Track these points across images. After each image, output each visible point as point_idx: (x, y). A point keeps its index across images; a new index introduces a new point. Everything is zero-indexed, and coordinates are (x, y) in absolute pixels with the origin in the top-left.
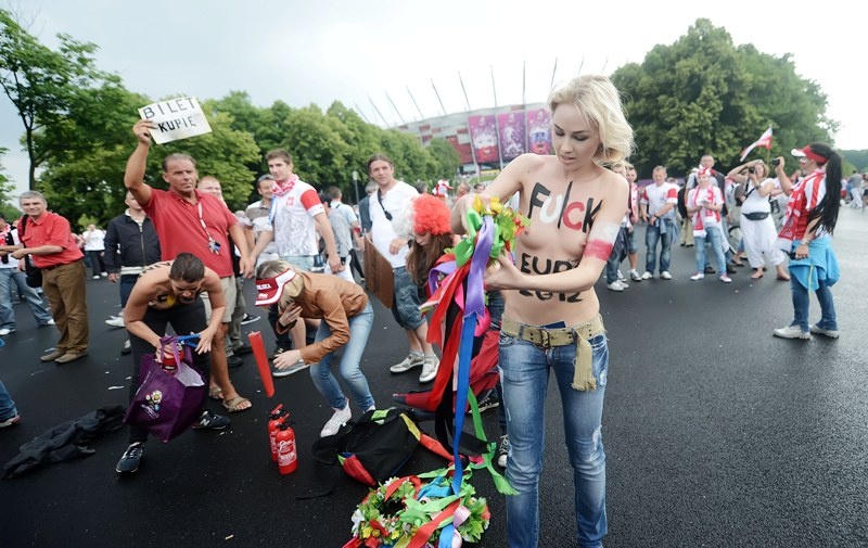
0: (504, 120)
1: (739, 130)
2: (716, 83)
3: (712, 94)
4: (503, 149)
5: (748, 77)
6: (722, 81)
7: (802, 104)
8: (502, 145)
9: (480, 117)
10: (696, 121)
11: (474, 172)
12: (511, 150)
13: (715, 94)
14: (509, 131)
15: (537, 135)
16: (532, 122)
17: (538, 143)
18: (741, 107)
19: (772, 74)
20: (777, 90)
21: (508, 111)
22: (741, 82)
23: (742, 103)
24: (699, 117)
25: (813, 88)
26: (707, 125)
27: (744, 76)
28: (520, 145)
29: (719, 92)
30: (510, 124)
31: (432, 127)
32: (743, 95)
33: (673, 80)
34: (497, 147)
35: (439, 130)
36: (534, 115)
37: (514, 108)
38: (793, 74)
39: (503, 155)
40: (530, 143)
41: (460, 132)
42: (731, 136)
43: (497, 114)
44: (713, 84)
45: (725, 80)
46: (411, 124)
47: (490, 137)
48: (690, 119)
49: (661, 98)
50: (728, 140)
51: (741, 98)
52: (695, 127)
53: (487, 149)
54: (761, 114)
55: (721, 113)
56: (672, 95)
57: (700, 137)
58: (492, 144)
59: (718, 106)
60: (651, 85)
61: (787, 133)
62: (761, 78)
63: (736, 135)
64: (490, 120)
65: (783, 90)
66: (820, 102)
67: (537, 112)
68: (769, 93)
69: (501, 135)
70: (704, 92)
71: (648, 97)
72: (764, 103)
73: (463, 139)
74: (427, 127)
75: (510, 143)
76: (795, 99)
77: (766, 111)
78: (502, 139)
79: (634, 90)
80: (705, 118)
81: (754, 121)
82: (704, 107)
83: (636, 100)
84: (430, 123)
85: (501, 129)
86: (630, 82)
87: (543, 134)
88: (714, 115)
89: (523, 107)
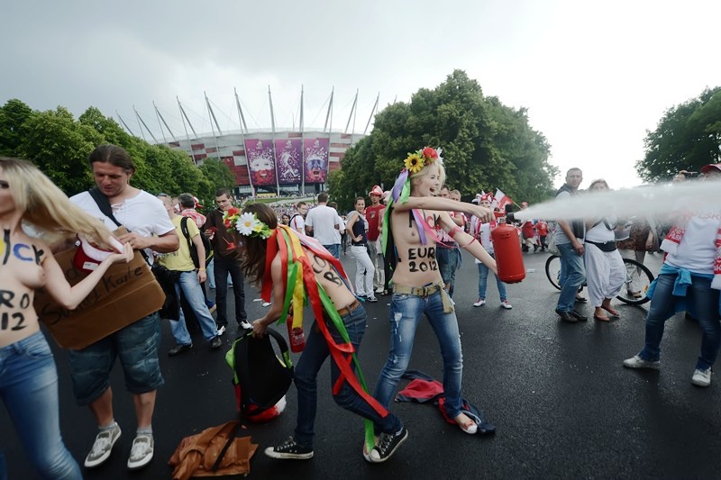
0: (282, 145)
1: (487, 169)
2: (469, 127)
3: (466, 136)
4: (279, 174)
5: (494, 124)
6: (474, 125)
7: (533, 151)
8: (279, 169)
9: (257, 140)
10: (454, 158)
11: (250, 194)
12: (288, 174)
13: (469, 137)
14: (286, 157)
15: (313, 162)
16: (308, 149)
17: (314, 170)
18: (488, 149)
19: (512, 124)
20: (516, 137)
21: (285, 137)
22: (489, 128)
23: (490, 146)
24: (456, 155)
25: (540, 139)
26: (462, 162)
27: (491, 123)
28: (296, 171)
29: (472, 135)
30: (288, 150)
31: (206, 147)
32: (490, 139)
33: (435, 121)
34: (273, 171)
35: (214, 150)
36: (310, 143)
37: (291, 135)
38: (527, 126)
39: (279, 179)
40: (306, 170)
41: (236, 154)
42: (481, 173)
43: (275, 139)
44: (467, 127)
45: (477, 125)
46: (183, 141)
47: (267, 161)
48: (449, 156)
49: (426, 136)
50: (478, 176)
51: (489, 141)
52: (453, 164)
53: (264, 172)
54: (504, 157)
55: (473, 153)
56: (434, 135)
57: (457, 173)
58: (269, 168)
59: (471, 146)
60: (417, 124)
61: (522, 173)
62: (503, 126)
63: (485, 173)
64: (268, 145)
65: (519, 138)
66: (545, 150)
67: (314, 141)
68: (509, 140)
69: (279, 159)
70: (460, 134)
71: (414, 134)
72: (506, 148)
73: (239, 161)
74: (201, 146)
75: (287, 169)
76: (528, 146)
77: (507, 154)
78: (279, 164)
79: (403, 127)
80: (461, 156)
81: (498, 162)
82: (460, 147)
83: (404, 136)
84: (204, 142)
85: (279, 154)
86: (399, 120)
87: (319, 161)
88: (468, 155)
89: (300, 135)
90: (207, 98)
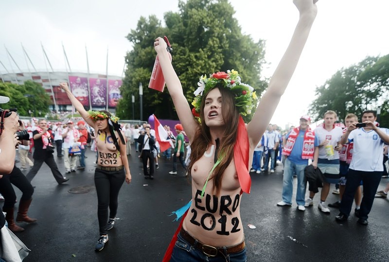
0: (93, 82)
4: (92, 100)
8: (92, 97)
9: (77, 77)
11: (71, 111)
12: (97, 100)
14: (96, 90)
15: (114, 94)
16: (111, 86)
17: (114, 99)
21: (96, 77)
28: (103, 98)
30: (97, 85)
31: (42, 78)
34: (88, 98)
35: (47, 80)
36: (112, 83)
37: (100, 76)
39: (92, 103)
40: (109, 99)
43: (89, 78)
46: (26, 73)
47: (84, 91)
53: (81, 98)
58: (85, 95)
64: (84, 81)
67: (115, 81)
69: (91, 90)
74: (39, 78)
75: (97, 97)
78: (91, 93)
84: (41, 75)
85: (91, 87)
87: (117, 94)
89: (106, 77)
90: (42, 46)
